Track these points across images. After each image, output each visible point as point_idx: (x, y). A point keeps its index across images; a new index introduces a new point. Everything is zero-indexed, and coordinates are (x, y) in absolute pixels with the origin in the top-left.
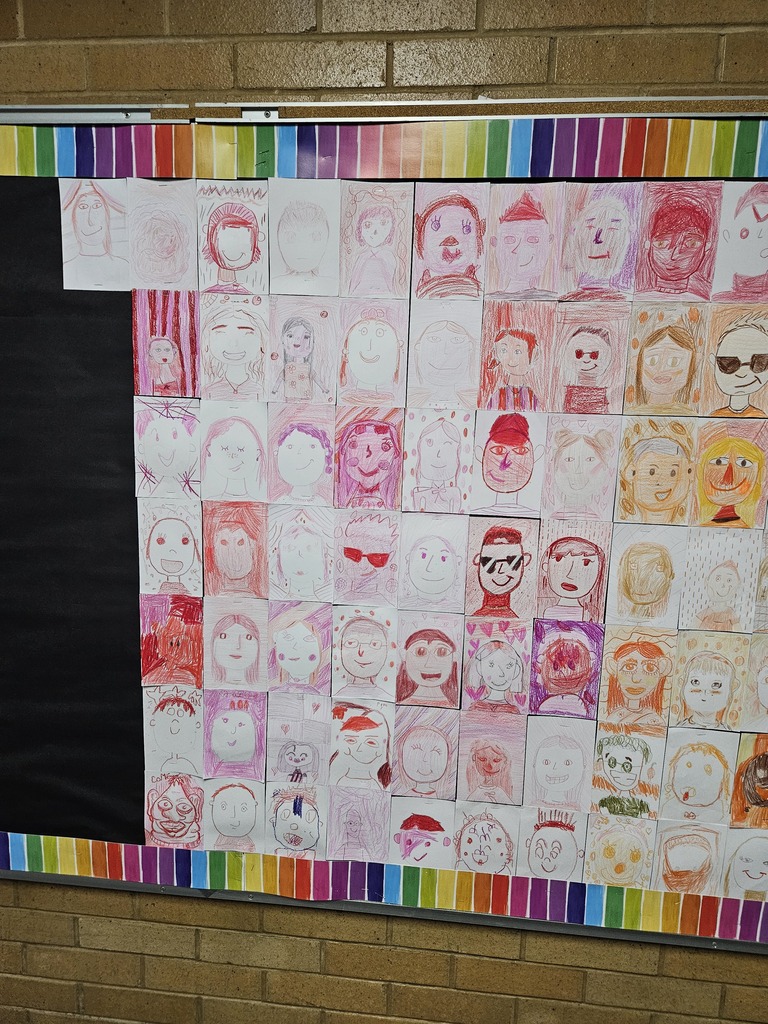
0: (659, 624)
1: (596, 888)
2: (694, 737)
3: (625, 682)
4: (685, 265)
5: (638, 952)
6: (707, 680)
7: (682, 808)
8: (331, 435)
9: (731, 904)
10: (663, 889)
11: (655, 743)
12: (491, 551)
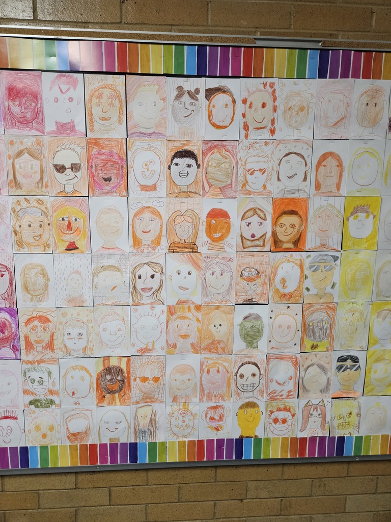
0: (46, 305)
1: (34, 448)
2: (74, 362)
3: (33, 338)
4: (29, 115)
5: (64, 478)
6: (75, 332)
7: (73, 400)
9: (103, 446)
10: (68, 443)
11: (54, 368)
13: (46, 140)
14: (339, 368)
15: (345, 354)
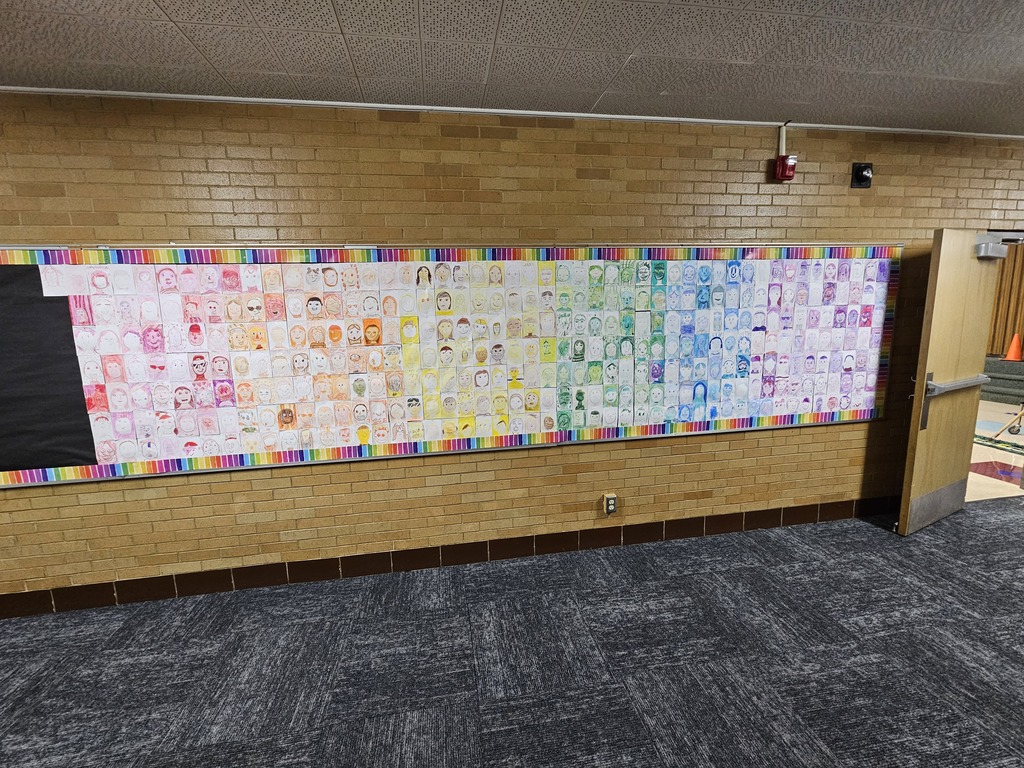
0: (249, 377)
1: (247, 455)
2: (264, 408)
3: (242, 395)
4: (234, 284)
5: (264, 472)
6: (264, 392)
7: (266, 428)
8: (141, 333)
9: (285, 453)
10: (265, 451)
11: (254, 411)
12: (195, 362)
13: (243, 295)
14: (409, 405)
15: (412, 398)
